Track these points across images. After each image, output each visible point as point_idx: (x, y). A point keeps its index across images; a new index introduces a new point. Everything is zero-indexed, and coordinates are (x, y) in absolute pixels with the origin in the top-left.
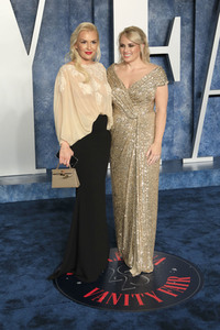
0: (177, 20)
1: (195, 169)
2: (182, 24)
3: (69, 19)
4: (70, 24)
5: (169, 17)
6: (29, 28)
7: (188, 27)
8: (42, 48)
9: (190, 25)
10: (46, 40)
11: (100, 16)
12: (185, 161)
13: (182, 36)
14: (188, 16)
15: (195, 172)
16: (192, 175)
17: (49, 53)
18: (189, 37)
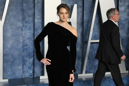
0: (75, 6)
1: (84, 80)
2: (78, 8)
3: (22, 3)
4: (22, 6)
5: (71, 4)
6: (2, 7)
7: (81, 9)
8: (8, 17)
9: (82, 8)
10: (10, 14)
11: (38, 3)
12: (79, 75)
13: (78, 13)
14: (81, 4)
15: (84, 81)
16: (83, 83)
17: (12, 20)
18: (81, 14)
